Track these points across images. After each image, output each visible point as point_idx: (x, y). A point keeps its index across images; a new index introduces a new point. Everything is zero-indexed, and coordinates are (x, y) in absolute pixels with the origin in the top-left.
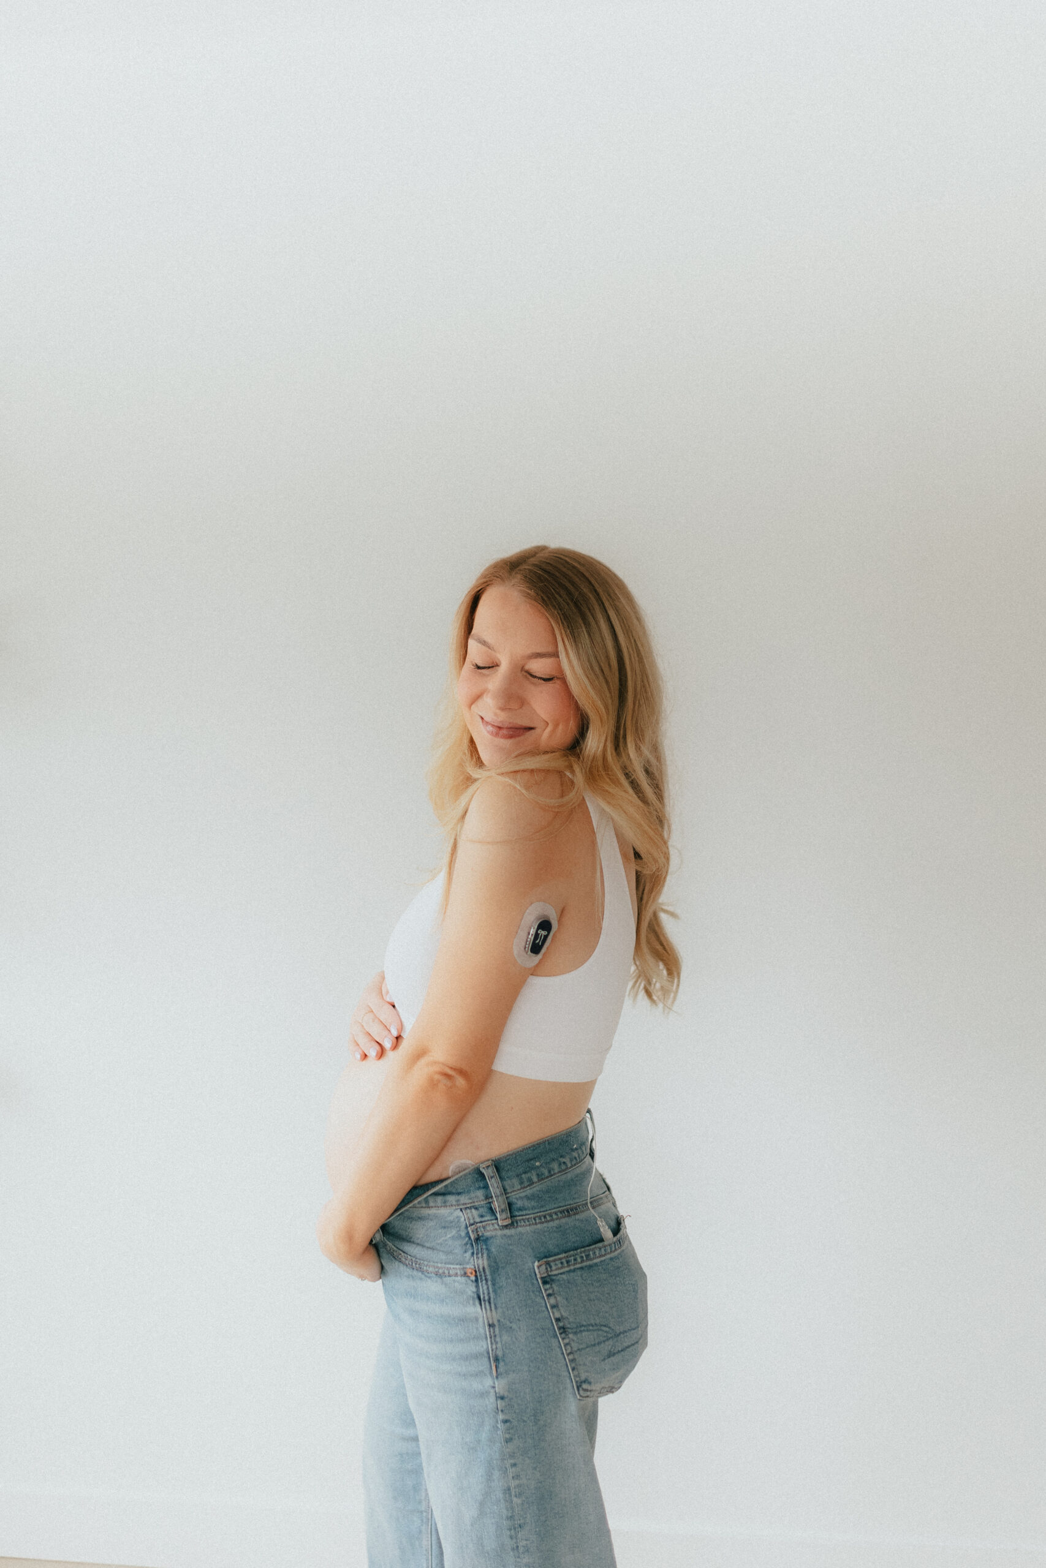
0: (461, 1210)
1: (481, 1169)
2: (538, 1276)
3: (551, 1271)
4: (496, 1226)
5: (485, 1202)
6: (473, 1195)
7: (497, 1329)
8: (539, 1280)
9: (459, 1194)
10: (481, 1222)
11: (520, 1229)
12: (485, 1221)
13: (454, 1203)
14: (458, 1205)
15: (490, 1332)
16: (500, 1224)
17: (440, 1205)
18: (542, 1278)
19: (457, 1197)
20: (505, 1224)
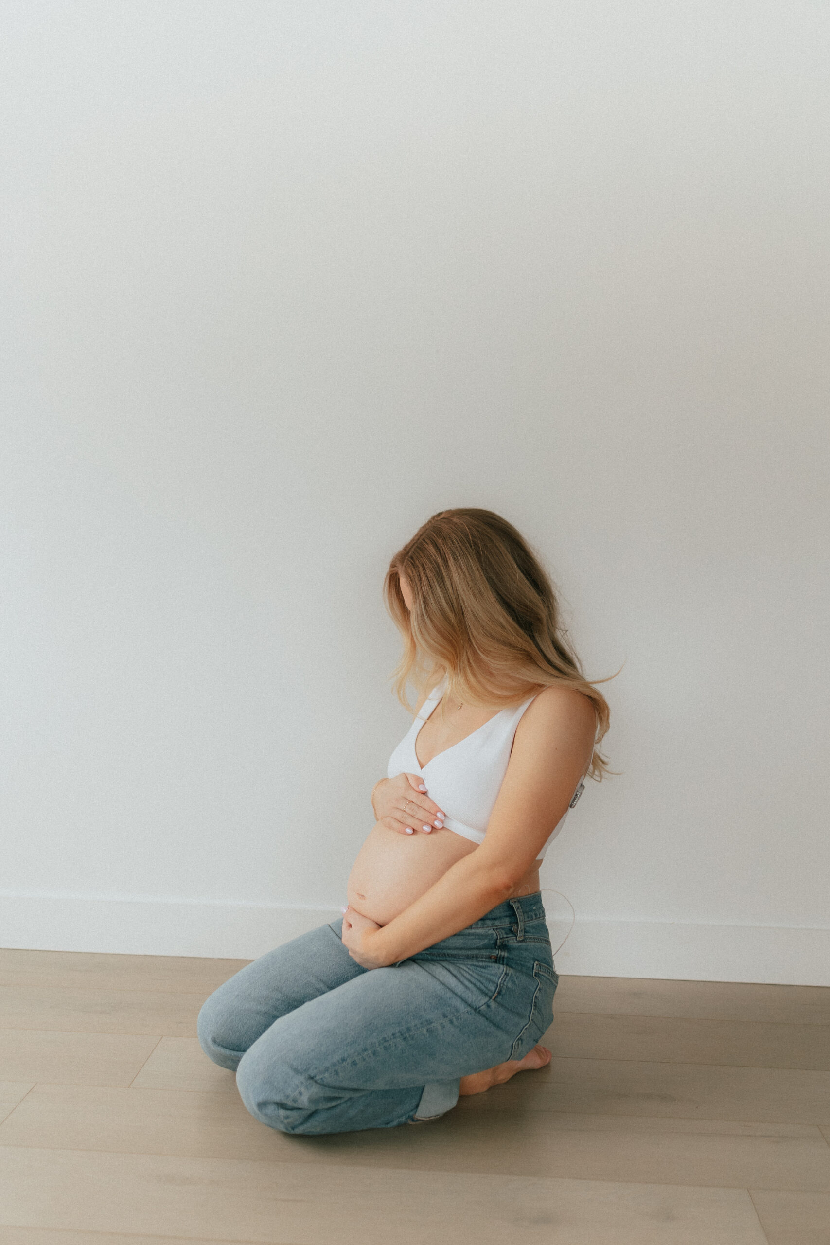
0: (494, 930)
1: (511, 903)
2: (534, 971)
3: (540, 971)
4: (515, 941)
5: (508, 926)
6: (503, 920)
7: (508, 978)
8: (534, 973)
9: (494, 919)
10: (507, 937)
11: (527, 943)
12: (509, 937)
13: (490, 925)
14: (492, 927)
15: (503, 977)
16: (518, 940)
17: (479, 926)
18: (535, 973)
19: (493, 922)
20: (520, 939)
